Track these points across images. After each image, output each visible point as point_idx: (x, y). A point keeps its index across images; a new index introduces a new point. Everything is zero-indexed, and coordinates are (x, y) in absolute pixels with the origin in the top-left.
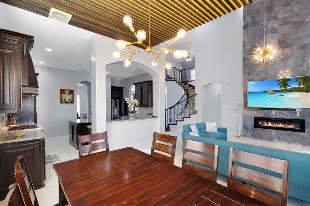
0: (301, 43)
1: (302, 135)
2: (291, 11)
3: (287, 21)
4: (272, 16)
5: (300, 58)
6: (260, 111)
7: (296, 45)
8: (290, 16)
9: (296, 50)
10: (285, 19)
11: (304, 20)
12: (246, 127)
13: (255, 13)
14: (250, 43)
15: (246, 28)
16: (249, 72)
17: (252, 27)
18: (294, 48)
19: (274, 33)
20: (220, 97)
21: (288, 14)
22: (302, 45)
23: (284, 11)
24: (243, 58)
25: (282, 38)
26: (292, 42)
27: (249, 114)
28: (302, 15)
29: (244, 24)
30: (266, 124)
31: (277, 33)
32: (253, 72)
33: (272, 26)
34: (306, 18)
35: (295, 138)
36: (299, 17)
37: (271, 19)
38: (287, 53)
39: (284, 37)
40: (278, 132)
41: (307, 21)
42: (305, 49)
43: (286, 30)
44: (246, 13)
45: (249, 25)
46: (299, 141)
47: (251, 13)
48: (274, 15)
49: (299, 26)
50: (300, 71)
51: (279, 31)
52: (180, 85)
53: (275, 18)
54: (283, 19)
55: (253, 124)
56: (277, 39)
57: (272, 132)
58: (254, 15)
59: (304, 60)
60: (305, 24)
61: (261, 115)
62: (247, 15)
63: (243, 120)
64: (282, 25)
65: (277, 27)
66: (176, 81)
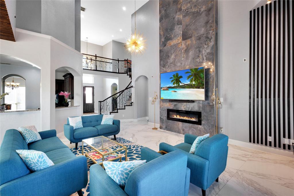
0: (198, 34)
1: (199, 128)
2: (191, 2)
3: (188, 12)
4: (178, 8)
5: (197, 49)
6: (171, 103)
7: (194, 36)
8: (190, 7)
9: (194, 41)
10: (187, 10)
11: (200, 11)
12: (162, 118)
13: (167, 5)
14: (164, 35)
15: (161, 21)
16: (163, 64)
17: (165, 19)
18: (193, 39)
19: (179, 25)
21: (189, 5)
22: (199, 36)
23: (186, 2)
24: (160, 50)
25: (185, 29)
26: (191, 33)
27: (164, 106)
28: (198, 5)
29: (160, 17)
30: (175, 117)
31: (181, 24)
32: (166, 64)
33: (178, 17)
34: (201, 8)
35: (194, 131)
36: (197, 8)
37: (178, 11)
38: (189, 44)
39: (186, 28)
40: (183, 124)
41: (202, 11)
42: (201, 40)
43: (187, 21)
44: (161, 6)
45: (163, 17)
46: (198, 134)
47: (164, 5)
48: (179, 6)
49: (196, 16)
50: (197, 62)
51: (183, 23)
53: (180, 10)
54: (185, 10)
55: (167, 116)
56: (182, 30)
57: (179, 124)
58: (166, 7)
59: (200, 51)
60: (201, 15)
61: (171, 106)
62: (162, 8)
63: (160, 112)
64: (184, 16)
65: (181, 18)
66: (127, 74)
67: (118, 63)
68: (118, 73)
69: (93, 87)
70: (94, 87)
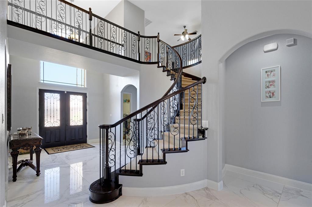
20: (272, 89)
52: (166, 73)
66: (159, 65)
67: (139, 41)
68: (139, 62)
69: (85, 96)
70: (86, 94)
